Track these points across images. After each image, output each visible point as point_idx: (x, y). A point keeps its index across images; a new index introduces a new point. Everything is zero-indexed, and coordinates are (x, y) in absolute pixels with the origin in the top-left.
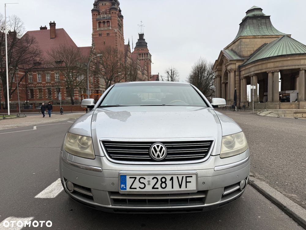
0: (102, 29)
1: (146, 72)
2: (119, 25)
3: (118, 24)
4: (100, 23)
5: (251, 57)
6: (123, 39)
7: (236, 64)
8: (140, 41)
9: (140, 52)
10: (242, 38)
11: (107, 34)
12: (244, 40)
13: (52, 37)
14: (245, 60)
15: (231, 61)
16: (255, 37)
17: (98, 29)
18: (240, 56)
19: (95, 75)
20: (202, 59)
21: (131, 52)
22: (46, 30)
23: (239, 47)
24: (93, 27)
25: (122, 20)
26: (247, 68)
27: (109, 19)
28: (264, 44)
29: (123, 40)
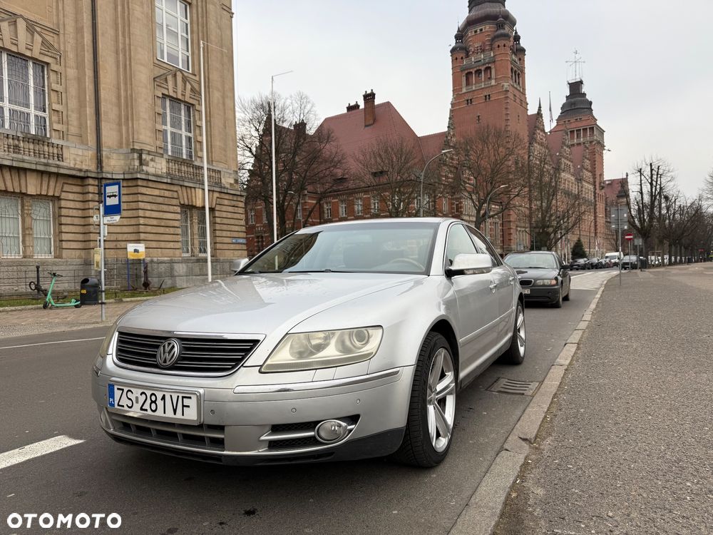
0: (474, 88)
1: (587, 174)
2: (515, 72)
3: (512, 69)
4: (469, 74)
6: (523, 103)
8: (572, 100)
9: (574, 126)
11: (486, 96)
13: (368, 124)
17: (464, 90)
19: (454, 193)
21: (547, 129)
22: (357, 111)
24: (453, 87)
25: (522, 60)
27: (489, 63)
29: (524, 105)
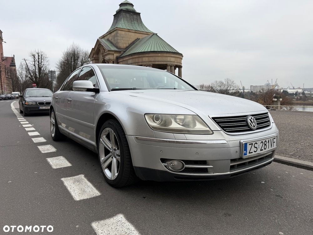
5: (127, 49)
7: (114, 55)
10: (118, 30)
12: (119, 32)
14: (122, 52)
15: (109, 51)
16: (129, 31)
18: (117, 47)
20: (75, 45)
23: (116, 38)
26: (124, 59)
28: (136, 38)
